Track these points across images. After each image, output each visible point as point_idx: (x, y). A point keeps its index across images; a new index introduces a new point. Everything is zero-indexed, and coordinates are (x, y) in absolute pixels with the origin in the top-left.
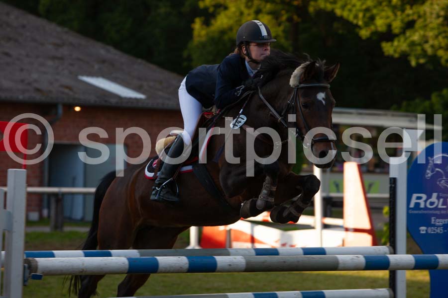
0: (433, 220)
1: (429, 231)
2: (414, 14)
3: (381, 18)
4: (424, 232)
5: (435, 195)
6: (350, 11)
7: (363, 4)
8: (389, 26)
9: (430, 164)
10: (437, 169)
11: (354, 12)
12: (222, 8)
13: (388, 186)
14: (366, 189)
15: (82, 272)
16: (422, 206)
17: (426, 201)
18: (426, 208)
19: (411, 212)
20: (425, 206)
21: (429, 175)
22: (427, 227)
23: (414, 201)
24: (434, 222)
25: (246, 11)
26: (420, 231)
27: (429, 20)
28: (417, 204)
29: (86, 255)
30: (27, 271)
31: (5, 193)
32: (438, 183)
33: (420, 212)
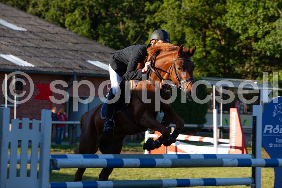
0: (276, 140)
1: (274, 146)
2: (269, 27)
3: (251, 29)
4: (272, 147)
5: (278, 126)
6: (235, 25)
7: (241, 22)
8: (256, 33)
9: (275, 109)
10: (279, 112)
11: (236, 26)
12: (164, 23)
13: (252, 121)
14: (242, 123)
15: (82, 166)
16: (271, 132)
17: (272, 129)
18: (273, 133)
19: (264, 135)
20: (272, 132)
21: (275, 115)
22: (273, 144)
23: (266, 129)
24: (277, 141)
25: (177, 25)
26: (269, 146)
27: (278, 31)
28: (268, 131)
29: (85, 157)
30: (52, 166)
31: (40, 124)
32: (280, 119)
33: (269, 135)
